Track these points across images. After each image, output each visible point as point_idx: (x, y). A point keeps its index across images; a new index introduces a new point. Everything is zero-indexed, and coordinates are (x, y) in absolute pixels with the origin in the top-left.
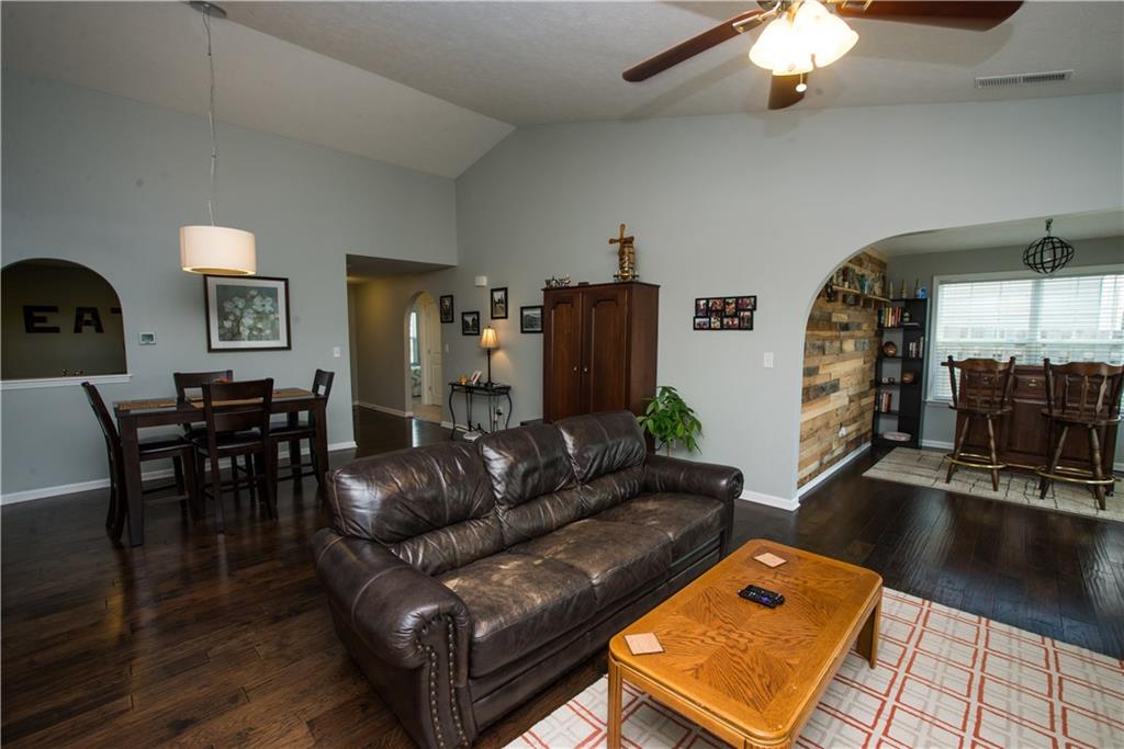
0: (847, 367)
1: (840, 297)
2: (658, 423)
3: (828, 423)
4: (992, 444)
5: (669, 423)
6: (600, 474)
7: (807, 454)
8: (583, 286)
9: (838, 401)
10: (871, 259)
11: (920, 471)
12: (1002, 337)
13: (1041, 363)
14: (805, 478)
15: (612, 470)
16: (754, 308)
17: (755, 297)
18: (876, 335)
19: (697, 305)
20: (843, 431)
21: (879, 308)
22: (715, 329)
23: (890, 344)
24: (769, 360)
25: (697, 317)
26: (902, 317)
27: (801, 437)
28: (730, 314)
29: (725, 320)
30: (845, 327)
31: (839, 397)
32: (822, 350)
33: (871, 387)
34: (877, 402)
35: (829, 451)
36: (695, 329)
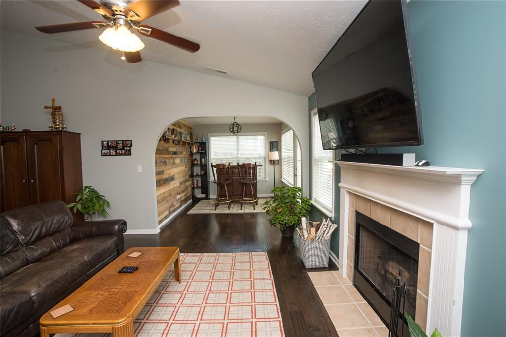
0: (178, 170)
1: (171, 141)
2: (83, 206)
3: (171, 194)
4: (227, 194)
5: (90, 204)
6: (39, 238)
7: (162, 208)
8: (26, 132)
9: (175, 184)
10: (185, 126)
11: (207, 208)
12: (230, 156)
13: (237, 165)
14: (162, 219)
15: (49, 234)
16: (131, 145)
17: (131, 140)
18: (190, 156)
19: (103, 144)
20: (178, 197)
21: (190, 145)
22: (113, 155)
23: (195, 159)
24: (140, 169)
25: (103, 150)
26: (199, 149)
27: (158, 201)
28: (121, 148)
29: (118, 151)
30: (175, 153)
31: (175, 183)
32: (165, 163)
33: (190, 177)
34: (193, 183)
35: (173, 206)
36: (102, 156)
